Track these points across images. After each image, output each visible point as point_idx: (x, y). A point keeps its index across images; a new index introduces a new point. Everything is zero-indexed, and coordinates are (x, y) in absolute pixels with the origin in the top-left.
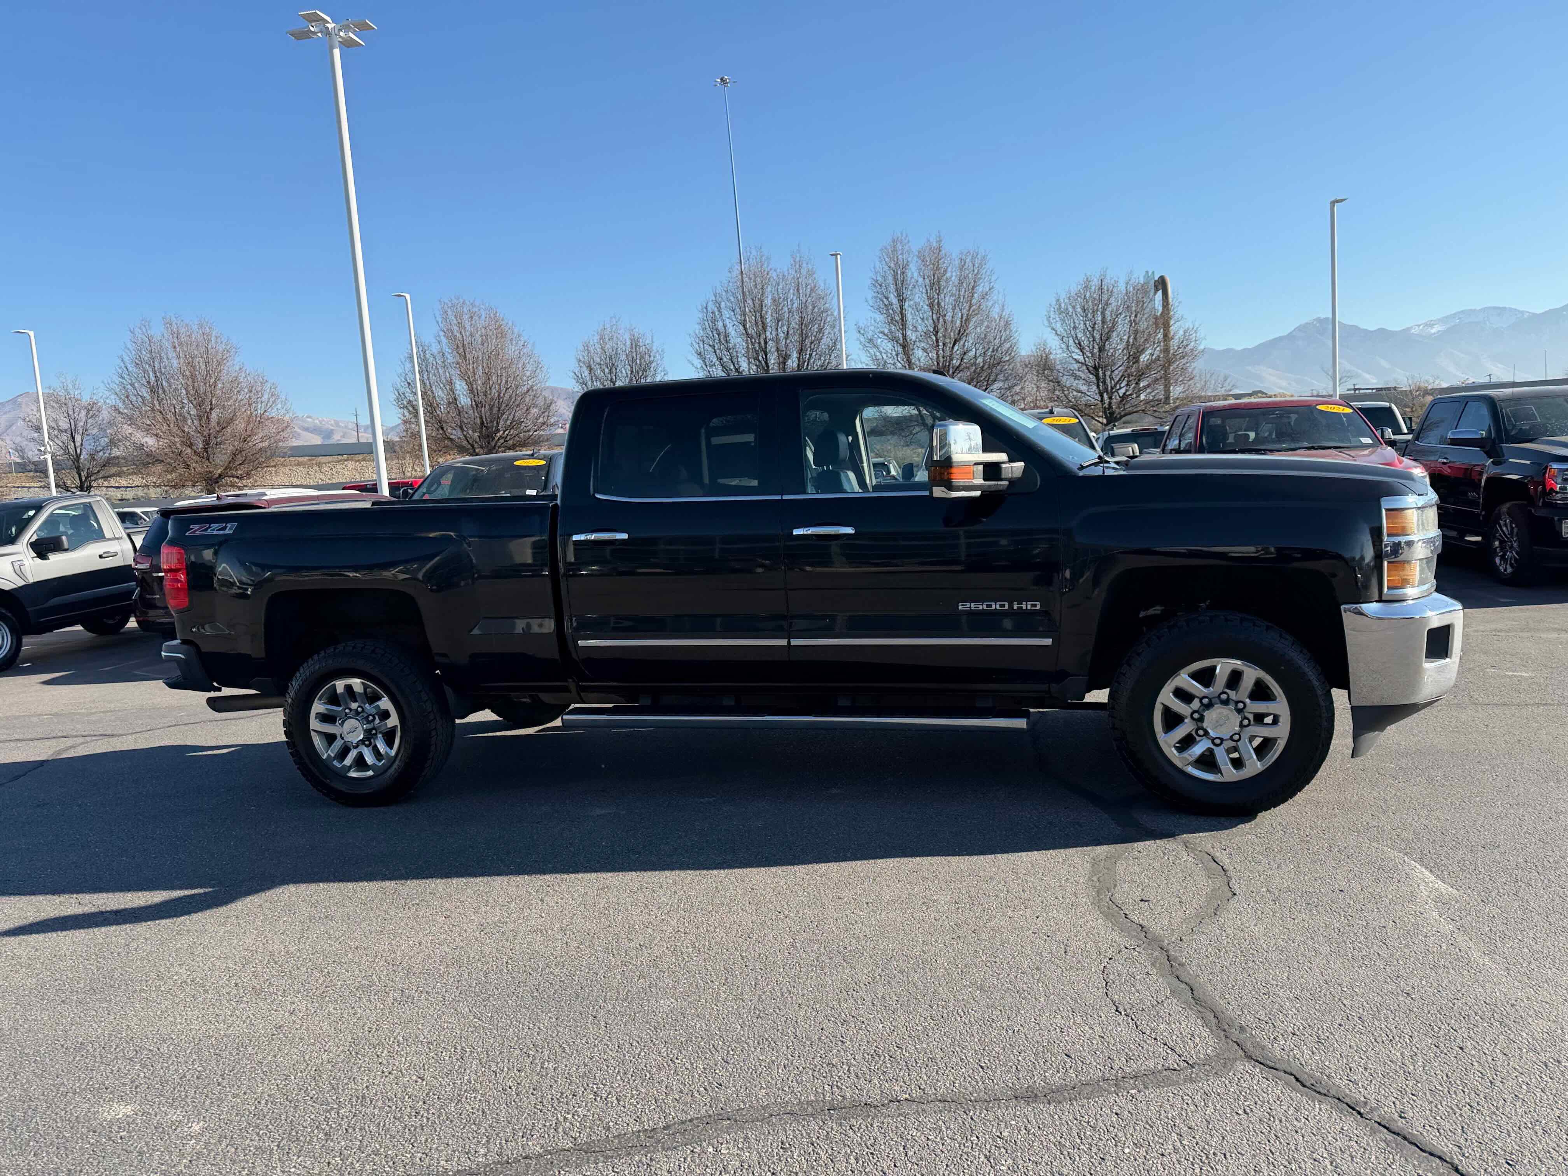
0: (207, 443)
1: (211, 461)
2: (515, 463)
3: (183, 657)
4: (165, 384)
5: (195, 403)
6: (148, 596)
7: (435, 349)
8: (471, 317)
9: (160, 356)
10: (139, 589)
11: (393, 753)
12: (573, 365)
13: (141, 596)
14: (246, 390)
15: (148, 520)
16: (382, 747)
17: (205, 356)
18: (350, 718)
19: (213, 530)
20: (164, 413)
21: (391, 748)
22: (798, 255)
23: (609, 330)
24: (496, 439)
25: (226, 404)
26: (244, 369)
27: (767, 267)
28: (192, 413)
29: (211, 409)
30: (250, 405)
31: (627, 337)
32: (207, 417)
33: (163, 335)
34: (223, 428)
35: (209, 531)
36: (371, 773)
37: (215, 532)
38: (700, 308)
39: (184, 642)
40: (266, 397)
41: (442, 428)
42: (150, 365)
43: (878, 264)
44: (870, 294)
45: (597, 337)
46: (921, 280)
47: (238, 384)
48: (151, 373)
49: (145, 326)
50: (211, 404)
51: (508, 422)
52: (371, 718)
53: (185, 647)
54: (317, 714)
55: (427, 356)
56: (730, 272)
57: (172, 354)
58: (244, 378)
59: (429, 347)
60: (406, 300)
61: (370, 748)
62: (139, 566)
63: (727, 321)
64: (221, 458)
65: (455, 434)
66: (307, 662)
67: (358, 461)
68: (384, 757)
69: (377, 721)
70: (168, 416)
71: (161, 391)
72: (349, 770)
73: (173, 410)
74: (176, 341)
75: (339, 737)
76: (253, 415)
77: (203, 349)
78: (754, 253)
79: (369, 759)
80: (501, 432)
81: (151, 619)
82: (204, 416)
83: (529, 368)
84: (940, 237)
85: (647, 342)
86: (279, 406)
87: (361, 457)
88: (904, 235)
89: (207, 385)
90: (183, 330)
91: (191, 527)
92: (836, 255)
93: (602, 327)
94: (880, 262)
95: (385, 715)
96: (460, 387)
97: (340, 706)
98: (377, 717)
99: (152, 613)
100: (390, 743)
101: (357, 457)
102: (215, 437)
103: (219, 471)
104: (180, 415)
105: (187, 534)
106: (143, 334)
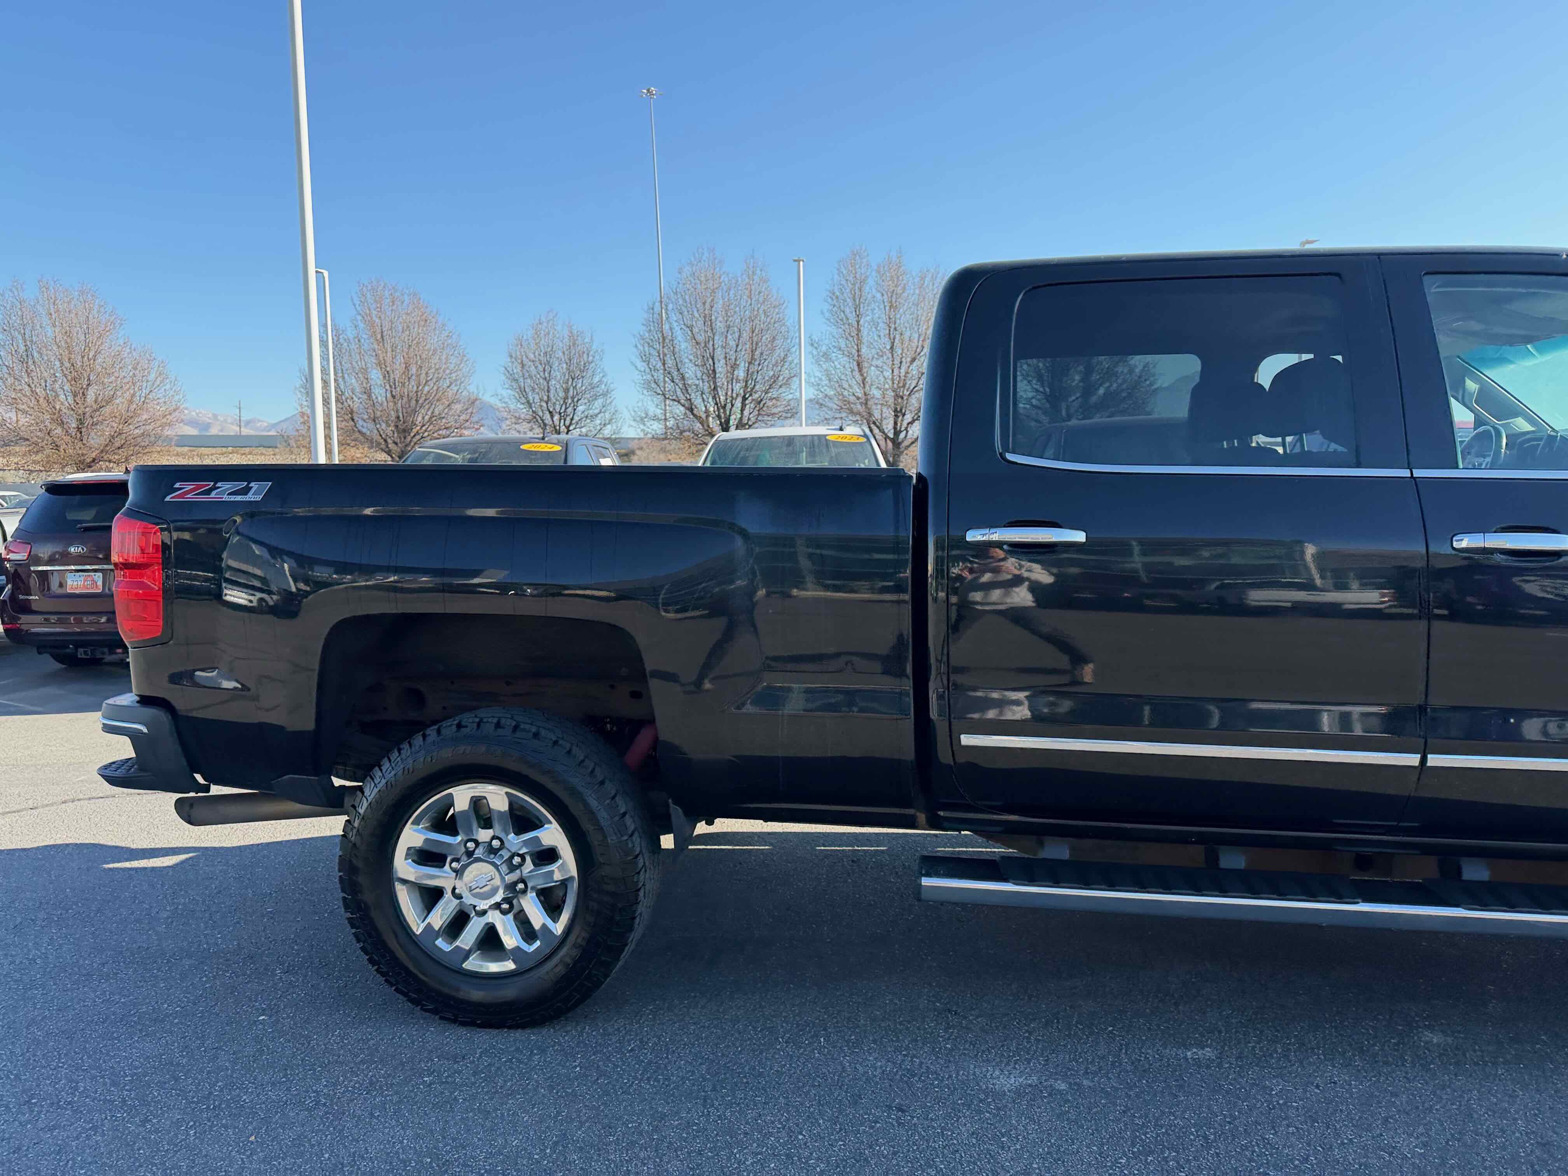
0: (81, 422)
1: (85, 442)
2: (522, 447)
3: (145, 730)
4: (36, 354)
5: (69, 378)
6: (21, 597)
7: (351, 333)
8: (393, 302)
9: (33, 323)
10: (10, 586)
11: (558, 928)
12: (505, 360)
13: (13, 597)
14: (130, 367)
15: (5, 505)
16: (537, 916)
17: (85, 326)
18: (478, 860)
19: (223, 493)
20: (33, 386)
21: (555, 919)
22: (752, 261)
23: (545, 324)
24: (412, 434)
25: (106, 380)
26: (129, 344)
27: (720, 270)
28: (65, 388)
29: (88, 385)
30: (134, 384)
31: (566, 333)
32: (83, 393)
33: (37, 299)
34: (101, 407)
35: (213, 494)
36: (510, 966)
37: (226, 498)
38: (646, 308)
39: (145, 701)
40: (153, 376)
41: (353, 420)
42: (19, 332)
43: (836, 277)
44: (826, 307)
45: (531, 332)
46: (879, 295)
47: (122, 360)
48: (20, 341)
49: (17, 289)
50: (89, 379)
51: (427, 418)
52: (517, 860)
53: (150, 712)
54: (409, 849)
55: (341, 341)
56: (680, 273)
57: (46, 321)
58: (128, 354)
59: (343, 331)
60: (324, 277)
61: (510, 916)
62: (11, 556)
63: (675, 324)
64: (96, 440)
65: (367, 427)
66: (399, 751)
67: (244, 454)
68: (539, 934)
69: (529, 865)
70: (38, 390)
71: (30, 362)
72: (466, 957)
73: (43, 384)
74: (52, 307)
75: (448, 895)
76: (138, 394)
77: (82, 319)
78: (706, 254)
79: (510, 939)
80: (418, 428)
81: (24, 627)
82: (80, 394)
83: (453, 360)
84: (900, 252)
85: (586, 340)
86: (168, 387)
87: (247, 450)
88: (864, 248)
89: (86, 358)
90: (62, 295)
91: (177, 485)
92: (798, 261)
93: (537, 321)
94: (839, 275)
95: (548, 856)
96: (376, 375)
97: (455, 833)
98: (528, 859)
99: (25, 618)
100: (553, 909)
101: (242, 450)
102: (91, 417)
103: (94, 455)
104: (53, 390)
105: (168, 499)
106: (14, 297)
